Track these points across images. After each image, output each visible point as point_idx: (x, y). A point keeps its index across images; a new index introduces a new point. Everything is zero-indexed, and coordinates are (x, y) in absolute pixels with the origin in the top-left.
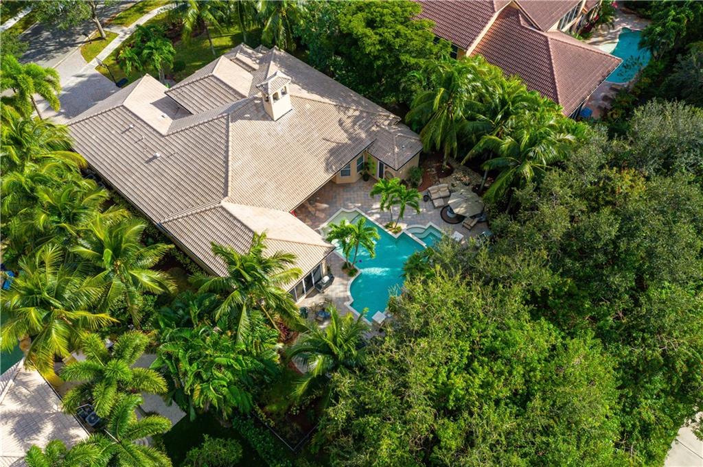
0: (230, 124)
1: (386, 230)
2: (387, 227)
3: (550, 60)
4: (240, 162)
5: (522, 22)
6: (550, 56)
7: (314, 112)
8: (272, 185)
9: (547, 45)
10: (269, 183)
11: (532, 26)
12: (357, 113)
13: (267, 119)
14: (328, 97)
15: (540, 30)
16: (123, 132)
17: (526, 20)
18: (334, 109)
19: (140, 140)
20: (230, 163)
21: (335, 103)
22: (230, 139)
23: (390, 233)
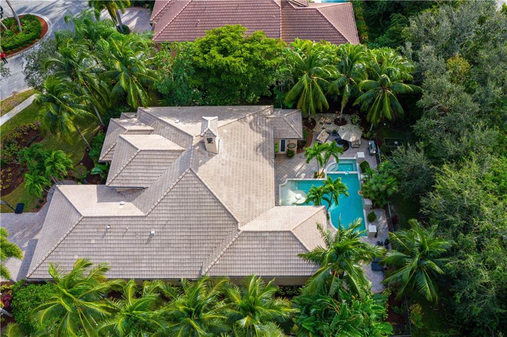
0: (197, 174)
1: (317, 179)
2: (316, 177)
3: (328, 21)
4: (225, 195)
5: (294, 6)
6: (326, 19)
7: (231, 133)
8: (253, 197)
9: (320, 13)
10: (251, 196)
11: (299, 6)
12: (252, 118)
13: (213, 156)
14: (228, 118)
15: (305, 6)
16: (103, 236)
17: (295, 4)
18: (239, 123)
19: (125, 233)
20: (220, 200)
21: (237, 119)
22: (206, 184)
23: (320, 179)
